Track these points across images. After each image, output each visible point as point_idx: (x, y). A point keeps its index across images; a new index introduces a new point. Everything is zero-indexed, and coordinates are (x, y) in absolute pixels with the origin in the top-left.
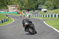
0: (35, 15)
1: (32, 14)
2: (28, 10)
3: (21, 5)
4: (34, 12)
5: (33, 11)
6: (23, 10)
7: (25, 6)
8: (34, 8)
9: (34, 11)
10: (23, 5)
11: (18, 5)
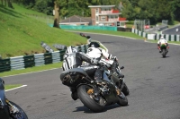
0: (173, 36)
1: (165, 33)
2: (153, 22)
3: (130, 4)
4: (171, 27)
5: (166, 25)
6: (136, 21)
7: (143, 9)
8: (172, 15)
9: (170, 23)
10: (137, 5)
11: (121, 5)
